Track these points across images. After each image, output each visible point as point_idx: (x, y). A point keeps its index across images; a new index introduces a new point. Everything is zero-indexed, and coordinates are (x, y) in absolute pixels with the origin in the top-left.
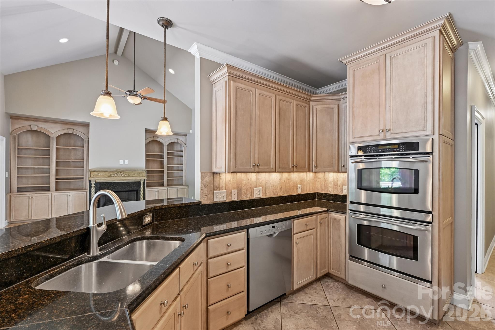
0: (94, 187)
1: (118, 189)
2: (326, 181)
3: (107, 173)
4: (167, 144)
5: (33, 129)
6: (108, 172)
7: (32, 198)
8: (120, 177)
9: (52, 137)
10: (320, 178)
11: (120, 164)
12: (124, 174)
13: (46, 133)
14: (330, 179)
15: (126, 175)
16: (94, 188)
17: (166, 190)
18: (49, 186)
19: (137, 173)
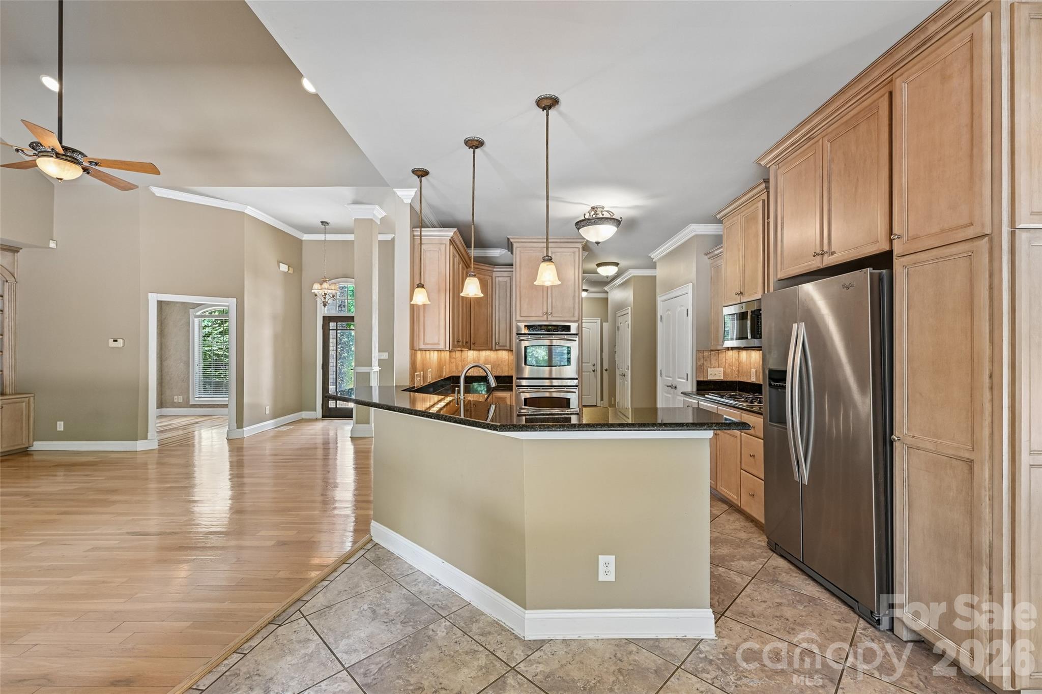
2: (464, 361)
10: (455, 358)
14: (469, 358)
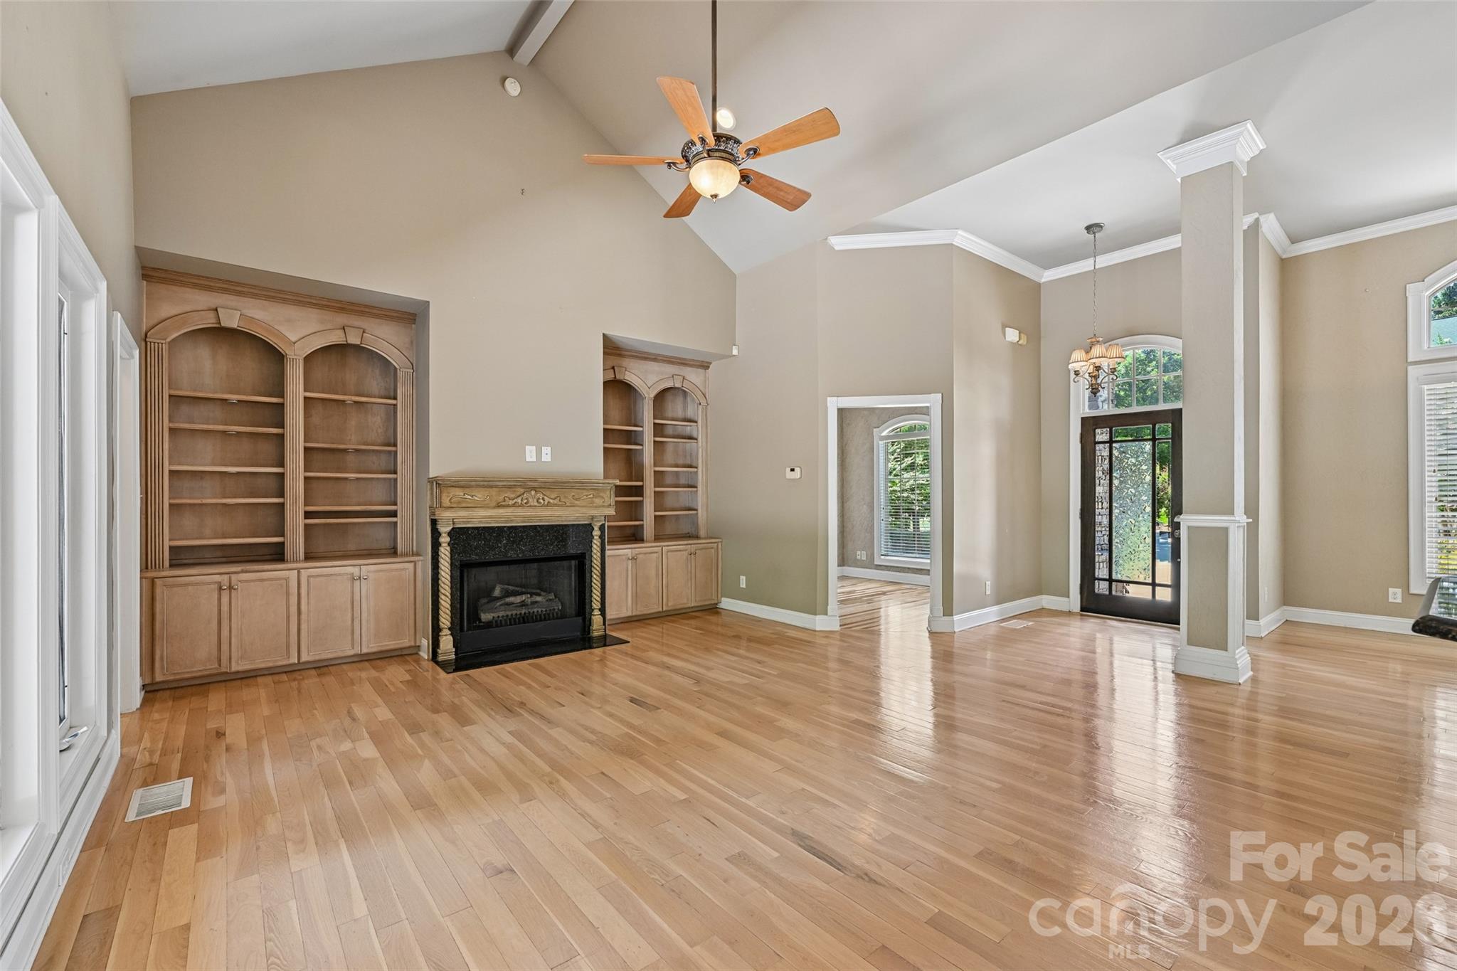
0: (449, 544)
1: (523, 552)
3: (494, 493)
4: (652, 395)
5: (226, 323)
6: (496, 487)
7: (230, 588)
8: (536, 506)
9: (291, 357)
11: (528, 459)
12: (545, 497)
13: (272, 340)
15: (551, 501)
16: (448, 548)
17: (655, 555)
18: (283, 544)
19: (585, 493)
